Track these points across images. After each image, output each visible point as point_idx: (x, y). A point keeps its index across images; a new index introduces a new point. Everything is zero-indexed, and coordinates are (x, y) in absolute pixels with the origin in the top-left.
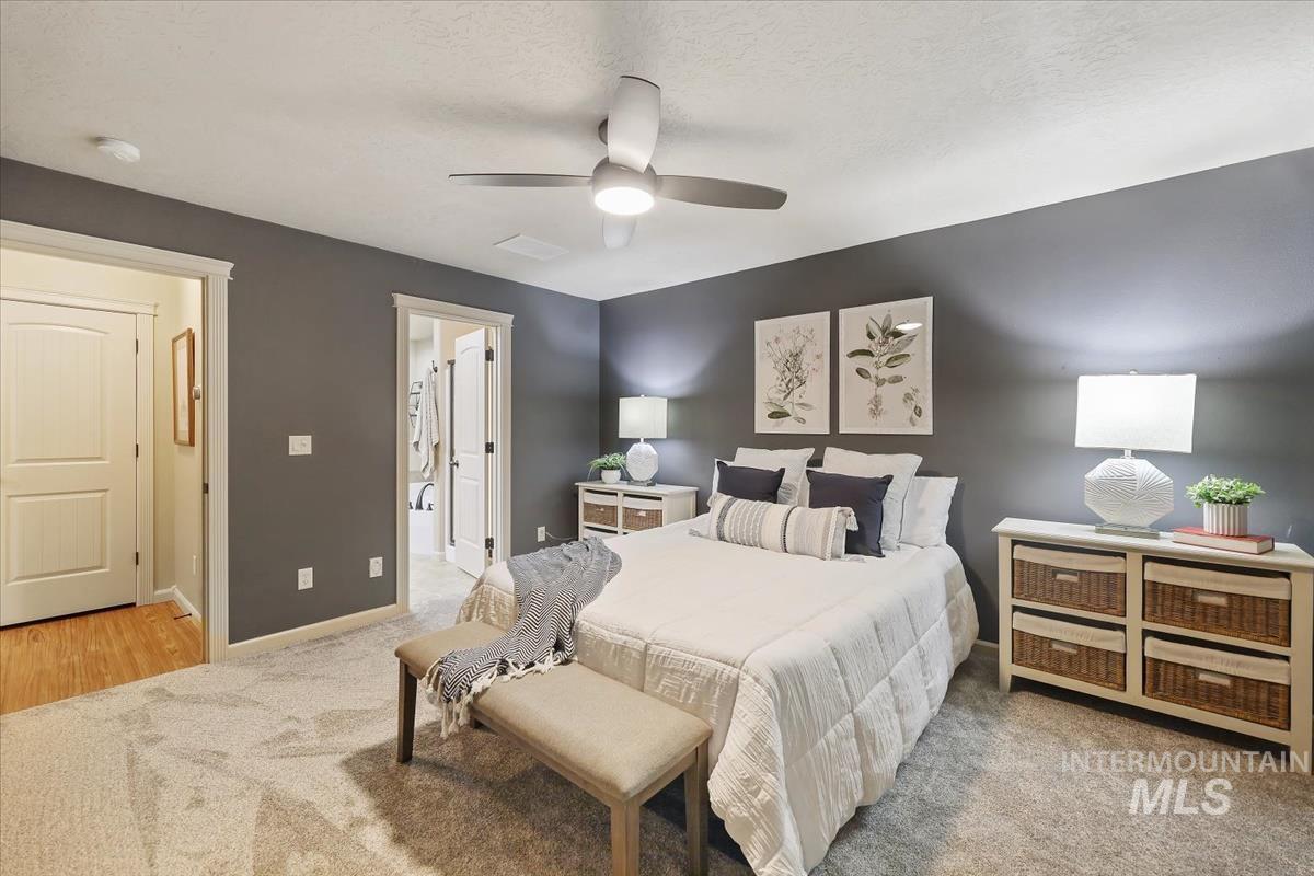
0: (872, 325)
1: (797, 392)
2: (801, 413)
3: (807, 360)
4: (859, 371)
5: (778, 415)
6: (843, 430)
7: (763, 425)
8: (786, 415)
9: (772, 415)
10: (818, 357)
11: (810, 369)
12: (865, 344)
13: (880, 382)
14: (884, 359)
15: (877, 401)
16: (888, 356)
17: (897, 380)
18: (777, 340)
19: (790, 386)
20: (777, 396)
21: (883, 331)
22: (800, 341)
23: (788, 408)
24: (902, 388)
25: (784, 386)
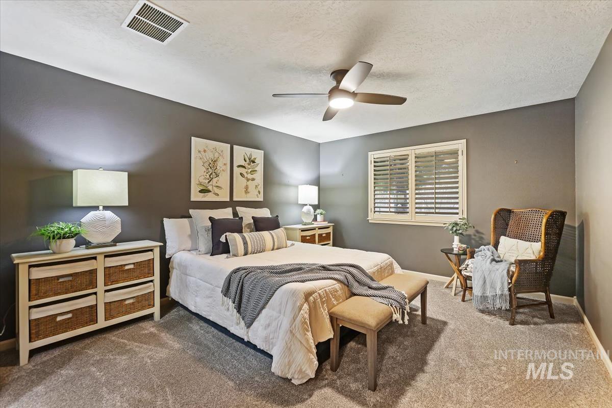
0: (246, 156)
1: (215, 180)
2: (217, 190)
3: (220, 164)
4: (241, 174)
5: (204, 191)
6: (235, 199)
7: (195, 196)
8: (209, 191)
9: (201, 191)
10: (225, 164)
11: (221, 169)
12: (243, 163)
13: (248, 180)
14: (249, 171)
15: (247, 187)
16: (251, 170)
17: (253, 180)
18: (205, 151)
19: (211, 176)
20: (204, 181)
21: (249, 159)
22: (217, 155)
23: (210, 188)
24: (255, 183)
25: (208, 176)
